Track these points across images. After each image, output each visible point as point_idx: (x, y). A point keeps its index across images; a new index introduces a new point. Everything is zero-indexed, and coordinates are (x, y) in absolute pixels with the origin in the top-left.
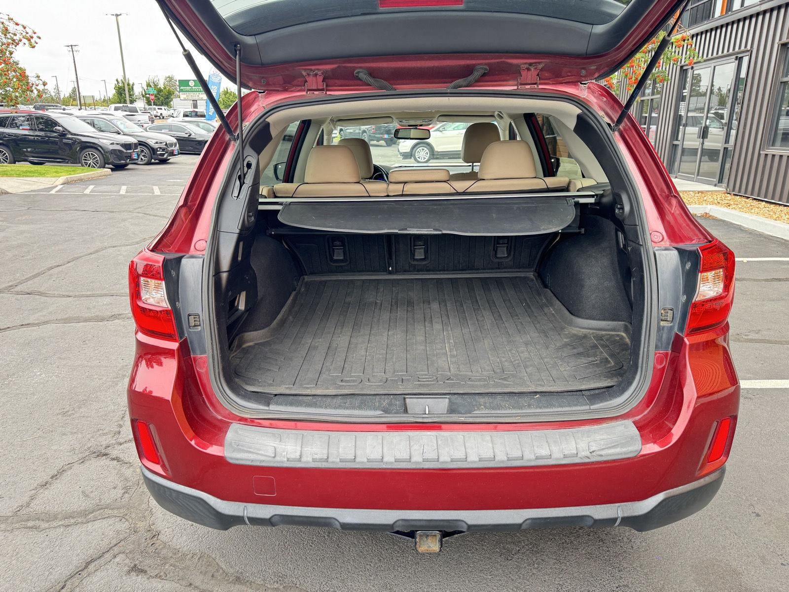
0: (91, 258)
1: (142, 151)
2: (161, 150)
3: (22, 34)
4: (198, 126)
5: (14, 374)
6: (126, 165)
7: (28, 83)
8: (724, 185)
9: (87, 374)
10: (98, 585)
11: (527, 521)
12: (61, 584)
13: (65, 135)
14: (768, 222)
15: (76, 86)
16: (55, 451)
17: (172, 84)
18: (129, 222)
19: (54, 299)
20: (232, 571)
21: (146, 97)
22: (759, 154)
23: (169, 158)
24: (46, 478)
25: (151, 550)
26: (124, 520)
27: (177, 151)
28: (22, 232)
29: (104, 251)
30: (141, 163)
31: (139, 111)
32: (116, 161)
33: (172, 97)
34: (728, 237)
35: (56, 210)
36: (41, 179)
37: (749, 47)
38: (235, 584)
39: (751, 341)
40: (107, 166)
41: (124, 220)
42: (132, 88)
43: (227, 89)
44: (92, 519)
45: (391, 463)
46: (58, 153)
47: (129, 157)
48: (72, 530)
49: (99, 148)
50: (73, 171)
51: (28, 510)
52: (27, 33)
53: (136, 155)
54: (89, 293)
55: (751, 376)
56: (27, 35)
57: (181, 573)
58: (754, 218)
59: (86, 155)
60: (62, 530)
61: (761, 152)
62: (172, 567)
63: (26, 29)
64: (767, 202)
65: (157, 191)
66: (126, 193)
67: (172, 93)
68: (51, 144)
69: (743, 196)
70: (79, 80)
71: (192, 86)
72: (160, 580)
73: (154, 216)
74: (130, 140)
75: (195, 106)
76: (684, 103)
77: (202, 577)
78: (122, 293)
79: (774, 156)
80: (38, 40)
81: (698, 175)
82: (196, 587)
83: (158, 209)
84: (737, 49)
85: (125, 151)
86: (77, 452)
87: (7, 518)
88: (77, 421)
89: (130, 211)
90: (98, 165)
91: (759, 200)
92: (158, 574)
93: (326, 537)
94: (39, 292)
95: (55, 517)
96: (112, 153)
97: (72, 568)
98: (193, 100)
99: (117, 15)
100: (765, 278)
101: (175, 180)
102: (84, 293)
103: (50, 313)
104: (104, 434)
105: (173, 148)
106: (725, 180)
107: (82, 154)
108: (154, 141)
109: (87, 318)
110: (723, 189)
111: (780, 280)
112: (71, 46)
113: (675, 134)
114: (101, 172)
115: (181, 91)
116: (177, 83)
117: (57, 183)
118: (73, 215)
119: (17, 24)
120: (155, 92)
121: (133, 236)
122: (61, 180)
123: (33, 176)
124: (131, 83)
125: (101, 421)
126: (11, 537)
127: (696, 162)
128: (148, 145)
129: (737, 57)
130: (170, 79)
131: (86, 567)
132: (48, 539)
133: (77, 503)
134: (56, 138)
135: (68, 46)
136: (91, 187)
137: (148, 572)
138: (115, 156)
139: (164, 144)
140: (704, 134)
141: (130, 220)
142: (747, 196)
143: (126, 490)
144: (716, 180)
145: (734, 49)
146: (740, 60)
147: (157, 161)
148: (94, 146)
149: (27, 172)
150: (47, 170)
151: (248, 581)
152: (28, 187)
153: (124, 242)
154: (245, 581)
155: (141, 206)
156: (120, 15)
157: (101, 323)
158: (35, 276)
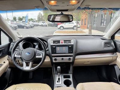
115: (23, 18)
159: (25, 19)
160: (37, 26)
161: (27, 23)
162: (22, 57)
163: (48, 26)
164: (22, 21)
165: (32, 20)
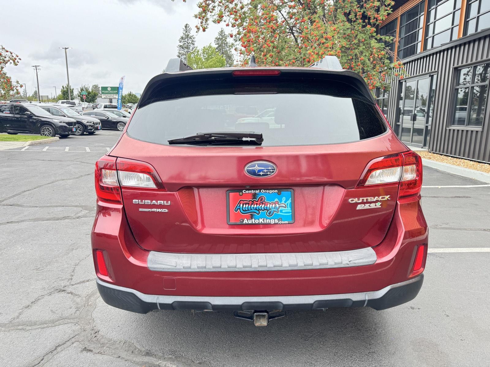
0: (49, 186)
1: (79, 127)
2: (90, 127)
3: (10, 57)
4: (113, 113)
5: (5, 249)
6: (69, 135)
7: (11, 85)
8: (427, 147)
9: (50, 248)
10: (63, 358)
11: (316, 302)
12: (41, 358)
13: (32, 116)
14: (452, 167)
15: (37, 90)
16: (33, 289)
17: (97, 90)
18: (72, 166)
19: (26, 208)
20: (144, 349)
21: (81, 97)
22: (446, 129)
23: (95, 131)
24: (28, 303)
25: (95, 339)
26: (77, 324)
27: (100, 128)
28: (5, 172)
29: (57, 182)
30: (78, 134)
31: (76, 104)
32: (62, 132)
33: (96, 97)
34: (430, 175)
35: (26, 160)
36: (16, 142)
37: (436, 70)
38: (146, 356)
39: (444, 228)
40: (56, 135)
41: (69, 165)
42: (72, 91)
43: (131, 92)
44: (58, 324)
45: (241, 268)
46: (26, 127)
47: (71, 130)
48: (46, 330)
49: (53, 125)
50: (35, 138)
51: (18, 320)
52: (13, 57)
53: (75, 129)
54: (48, 205)
55: (444, 246)
56: (13, 58)
57: (113, 351)
58: (444, 165)
59: (44, 129)
60: (39, 330)
61: (447, 128)
62: (107, 348)
63: (12, 54)
64: (452, 157)
65: (88, 150)
66: (69, 150)
67: (96, 95)
68: (21, 122)
69: (438, 154)
70: (39, 86)
71: (109, 90)
72: (101, 355)
73: (87, 163)
74: (72, 120)
75: (111, 102)
76: (402, 101)
77: (126, 353)
78: (69, 205)
79: (454, 130)
80: (19, 61)
81: (412, 142)
82: (122, 358)
83: (89, 160)
84: (430, 71)
85: (68, 127)
86: (46, 289)
87: (6, 324)
88: (45, 273)
89: (71, 161)
90: (51, 135)
91: (448, 156)
92: (100, 351)
93: (199, 331)
94: (17, 204)
95: (35, 324)
96: (60, 128)
97: (47, 350)
98: (109, 99)
99: (66, 49)
100: (451, 196)
101: (99, 144)
102: (46, 205)
103: (25, 216)
104: (62, 280)
105: (98, 125)
106: (428, 145)
107: (41, 128)
108: (86, 121)
109: (48, 219)
110: (427, 150)
111: (459, 197)
112: (36, 66)
113: (397, 119)
114: (53, 139)
115: (103, 93)
116: (100, 89)
117: (25, 145)
118: (36, 162)
119: (7, 51)
120: (87, 94)
121: (74, 174)
122: (29, 143)
123: (11, 141)
124: (72, 88)
125: (60, 273)
126: (8, 334)
127: (410, 136)
128: (82, 123)
129: (430, 75)
130: (96, 87)
131: (56, 349)
132: (31, 335)
133: (48, 316)
134: (26, 118)
135: (34, 66)
136: (47, 147)
137: (94, 351)
138: (62, 130)
139: (93, 123)
140: (414, 118)
141: (72, 165)
142: (440, 153)
143: (78, 309)
144: (422, 145)
145: (428, 70)
146: (432, 77)
147: (87, 133)
148: (49, 124)
149: (7, 138)
150: (19, 138)
151: (153, 354)
152: (7, 147)
153: (69, 177)
154: (152, 354)
155: (78, 158)
156: (68, 48)
157: (57, 221)
158: (14, 196)
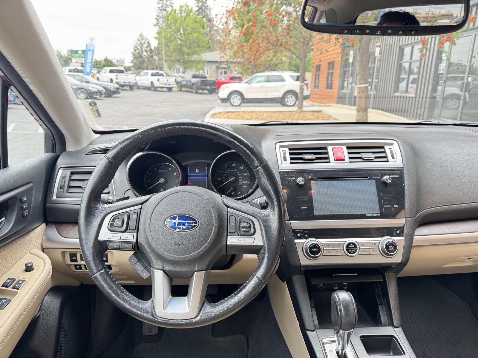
71: (80, 54)
98: (81, 63)
115: (73, 57)
159: (83, 60)
160: (131, 88)
161: (89, 78)
162: (141, 240)
163: (175, 88)
164: (68, 68)
165: (108, 63)
